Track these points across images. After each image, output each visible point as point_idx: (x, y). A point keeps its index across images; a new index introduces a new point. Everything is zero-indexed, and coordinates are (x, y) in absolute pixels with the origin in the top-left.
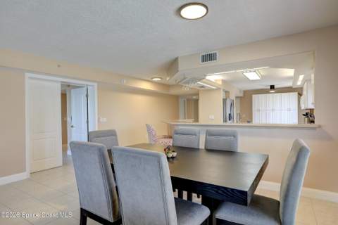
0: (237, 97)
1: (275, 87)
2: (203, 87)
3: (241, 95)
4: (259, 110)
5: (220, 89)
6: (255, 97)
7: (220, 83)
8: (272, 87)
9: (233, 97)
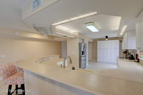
0: (89, 43)
1: (108, 37)
2: (65, 36)
3: (92, 41)
4: (100, 49)
5: (77, 37)
6: (99, 42)
7: (77, 34)
8: (107, 37)
9: (86, 42)
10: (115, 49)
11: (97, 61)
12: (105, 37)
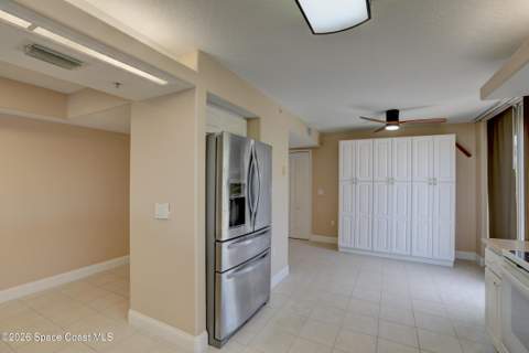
6: (345, 147)
8: (392, 116)
10: (433, 182)
11: (335, 247)
12: (384, 118)
